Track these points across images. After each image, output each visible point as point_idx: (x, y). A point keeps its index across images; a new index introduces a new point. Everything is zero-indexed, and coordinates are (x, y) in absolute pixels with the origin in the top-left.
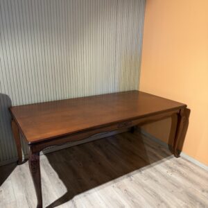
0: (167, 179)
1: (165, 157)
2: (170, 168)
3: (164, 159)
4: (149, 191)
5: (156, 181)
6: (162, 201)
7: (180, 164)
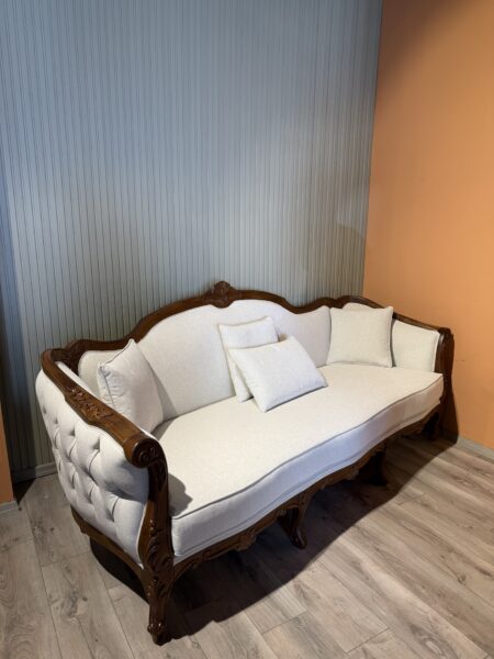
0: (452, 502)
4: (413, 528)
5: (426, 506)
6: (451, 550)
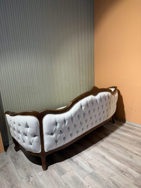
1: (120, 126)
2: (125, 131)
3: (120, 127)
7: (130, 128)
